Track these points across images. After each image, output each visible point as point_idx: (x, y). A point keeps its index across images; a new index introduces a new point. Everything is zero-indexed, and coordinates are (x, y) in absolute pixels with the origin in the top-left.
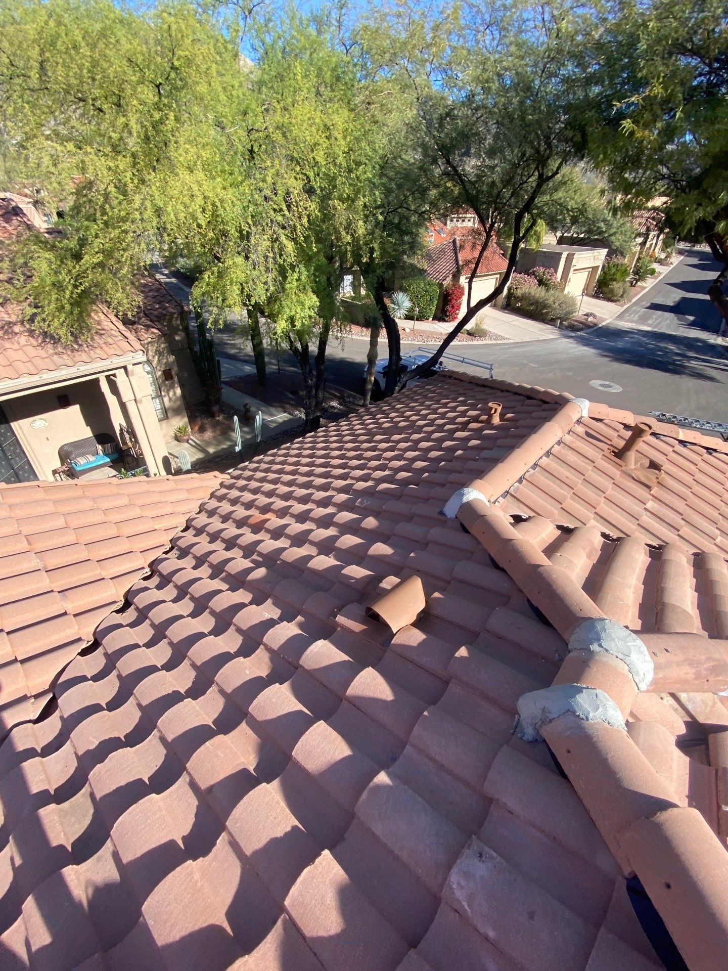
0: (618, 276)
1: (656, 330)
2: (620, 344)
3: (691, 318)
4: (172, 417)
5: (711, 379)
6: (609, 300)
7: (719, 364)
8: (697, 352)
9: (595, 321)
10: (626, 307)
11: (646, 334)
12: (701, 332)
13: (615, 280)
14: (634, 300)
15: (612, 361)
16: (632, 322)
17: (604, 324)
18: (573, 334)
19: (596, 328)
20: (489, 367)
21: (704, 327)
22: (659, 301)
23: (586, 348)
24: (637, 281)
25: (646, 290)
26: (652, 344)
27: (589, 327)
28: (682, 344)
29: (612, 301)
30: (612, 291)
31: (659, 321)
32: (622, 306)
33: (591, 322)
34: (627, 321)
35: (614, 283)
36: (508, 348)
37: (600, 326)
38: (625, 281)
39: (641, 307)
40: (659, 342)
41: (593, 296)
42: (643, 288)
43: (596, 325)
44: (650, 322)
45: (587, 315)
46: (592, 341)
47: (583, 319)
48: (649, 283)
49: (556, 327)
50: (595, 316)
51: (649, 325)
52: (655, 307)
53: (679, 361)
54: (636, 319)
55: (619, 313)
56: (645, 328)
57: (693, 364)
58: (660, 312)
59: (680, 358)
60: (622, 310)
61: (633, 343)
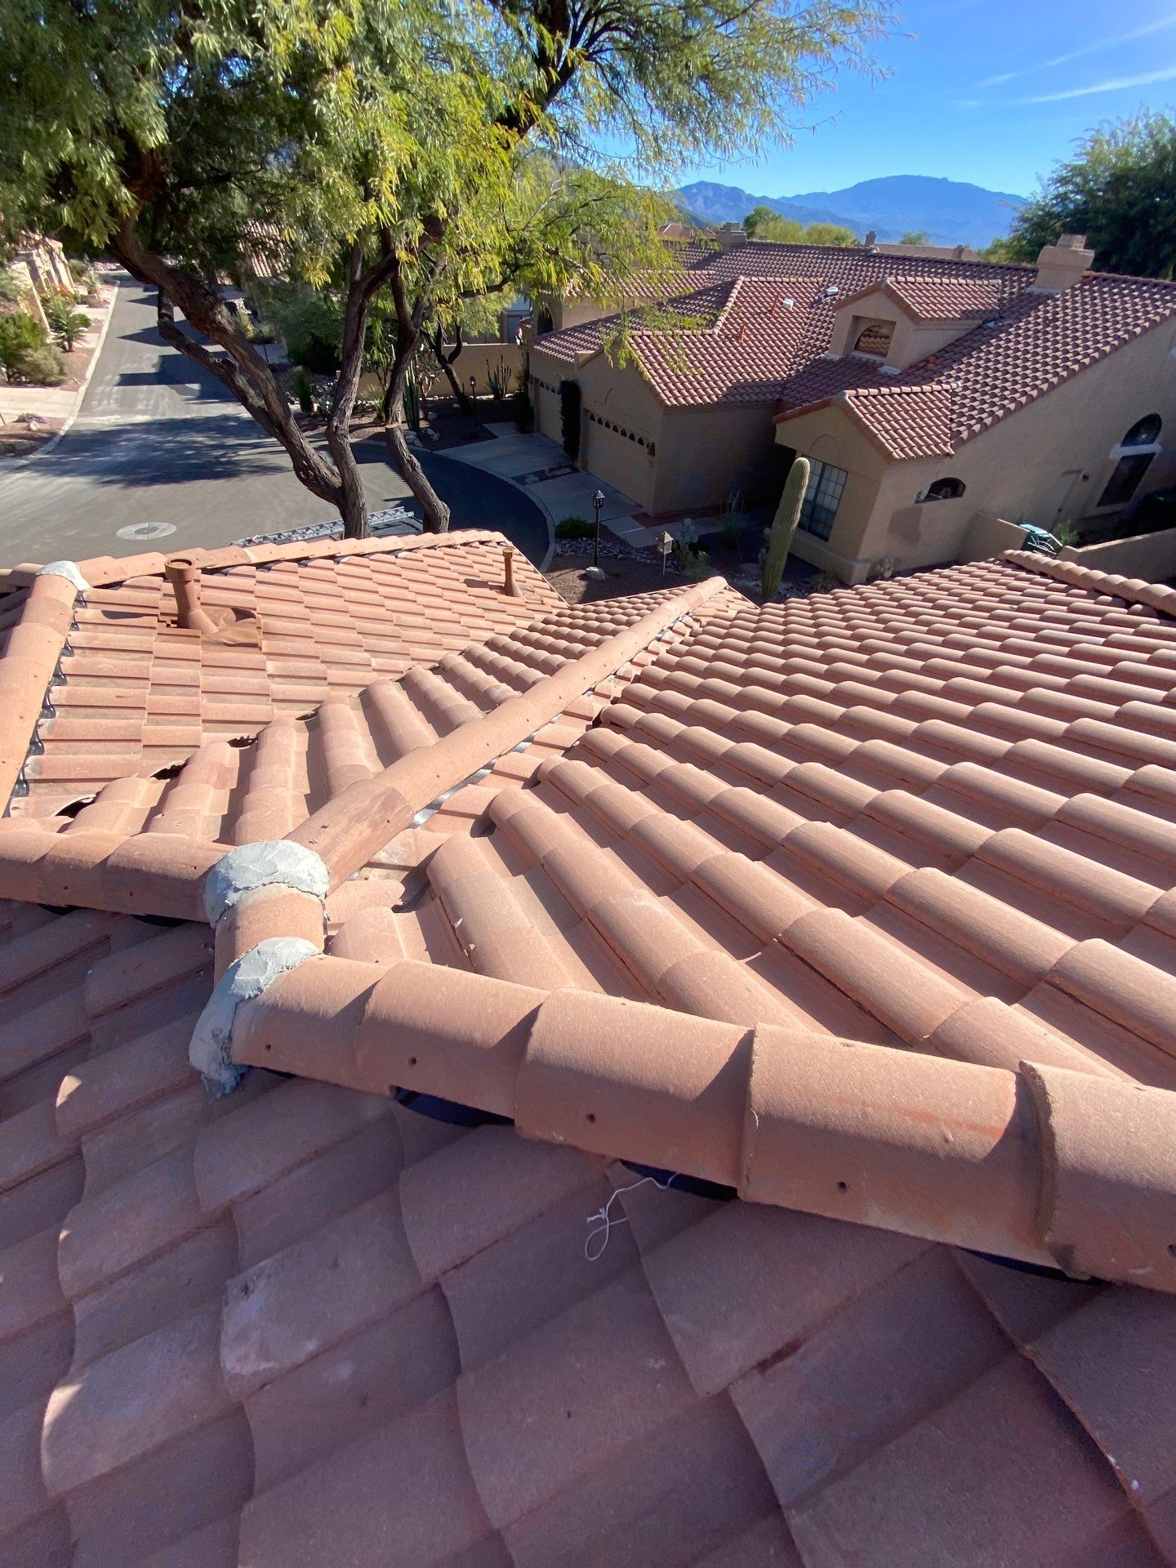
0: (27, 337)
1: (158, 418)
2: (119, 456)
3: (196, 386)
6: (44, 384)
8: (237, 436)
9: (46, 427)
10: (83, 389)
11: (148, 427)
12: (221, 405)
13: (27, 346)
14: (89, 374)
15: (126, 488)
16: (112, 413)
17: (66, 428)
18: (24, 462)
19: (57, 440)
22: (131, 368)
23: (65, 480)
24: (70, 340)
25: (97, 354)
26: (169, 441)
27: (45, 441)
28: (210, 429)
29: (51, 385)
30: (36, 367)
31: (152, 402)
32: (76, 389)
33: (39, 431)
34: (104, 413)
35: (30, 351)
37: (62, 433)
38: (44, 344)
39: (109, 383)
40: (176, 435)
41: (9, 384)
42: (91, 352)
43: (53, 434)
44: (139, 407)
45: (22, 420)
46: (66, 464)
47: (20, 428)
48: (92, 342)
50: (39, 420)
51: (141, 414)
52: (130, 380)
53: (223, 456)
54: (114, 406)
55: (79, 403)
56: (140, 419)
57: (243, 455)
58: (145, 388)
59: (221, 452)
60: (81, 398)
61: (138, 448)
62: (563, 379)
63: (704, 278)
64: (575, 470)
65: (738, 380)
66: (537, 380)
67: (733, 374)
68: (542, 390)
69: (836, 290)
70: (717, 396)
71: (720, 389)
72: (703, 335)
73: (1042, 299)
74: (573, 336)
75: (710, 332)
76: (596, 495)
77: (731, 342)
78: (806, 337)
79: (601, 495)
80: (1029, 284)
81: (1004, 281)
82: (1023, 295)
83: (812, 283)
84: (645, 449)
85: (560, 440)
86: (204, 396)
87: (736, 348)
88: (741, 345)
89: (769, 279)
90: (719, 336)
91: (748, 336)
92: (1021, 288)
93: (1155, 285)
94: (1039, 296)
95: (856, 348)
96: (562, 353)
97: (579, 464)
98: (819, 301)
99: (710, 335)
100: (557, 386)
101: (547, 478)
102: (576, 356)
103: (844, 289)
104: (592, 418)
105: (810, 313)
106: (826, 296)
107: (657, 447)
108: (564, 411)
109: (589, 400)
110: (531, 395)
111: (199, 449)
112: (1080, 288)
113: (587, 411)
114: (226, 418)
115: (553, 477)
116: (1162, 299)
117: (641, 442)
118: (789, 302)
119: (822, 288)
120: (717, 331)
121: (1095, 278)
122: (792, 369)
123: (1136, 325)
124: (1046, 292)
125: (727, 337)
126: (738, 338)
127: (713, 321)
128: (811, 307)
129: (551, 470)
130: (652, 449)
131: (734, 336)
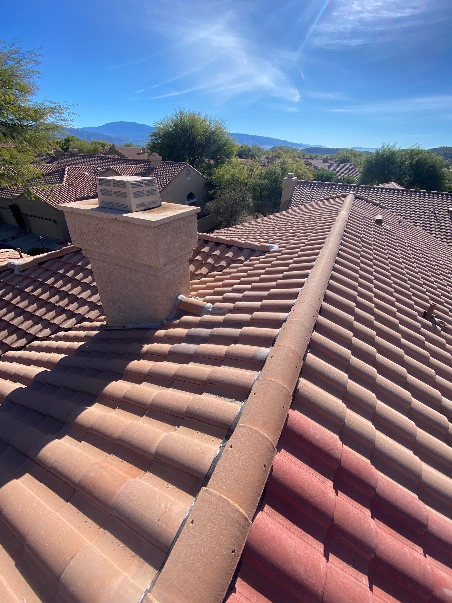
62: (10, 204)
63: (53, 167)
64: (28, 234)
65: (78, 198)
67: (75, 196)
69: (100, 169)
72: (60, 185)
73: (154, 169)
74: (8, 190)
76: (39, 238)
77: (71, 187)
79: (41, 237)
80: (150, 165)
81: (144, 164)
82: (150, 168)
83: (92, 167)
84: (52, 222)
85: (17, 225)
87: (73, 188)
88: (74, 187)
89: (77, 167)
90: (66, 185)
91: (76, 184)
92: (149, 166)
93: (177, 163)
94: (153, 168)
96: (6, 196)
97: (28, 231)
98: (96, 172)
99: (62, 185)
100: (8, 207)
101: (16, 238)
102: (12, 196)
103: (102, 168)
104: (28, 215)
105: (94, 176)
106: (98, 170)
108: (14, 215)
109: (24, 209)
112: (162, 165)
113: (24, 213)
115: (19, 237)
116: (179, 167)
117: (50, 220)
118: (86, 173)
119: (95, 168)
120: (64, 184)
121: (165, 162)
122: (94, 192)
123: (175, 173)
124: (154, 167)
125: (68, 185)
126: (73, 185)
127: (62, 181)
128: (94, 174)
129: (16, 235)
130: (55, 222)
131: (71, 185)
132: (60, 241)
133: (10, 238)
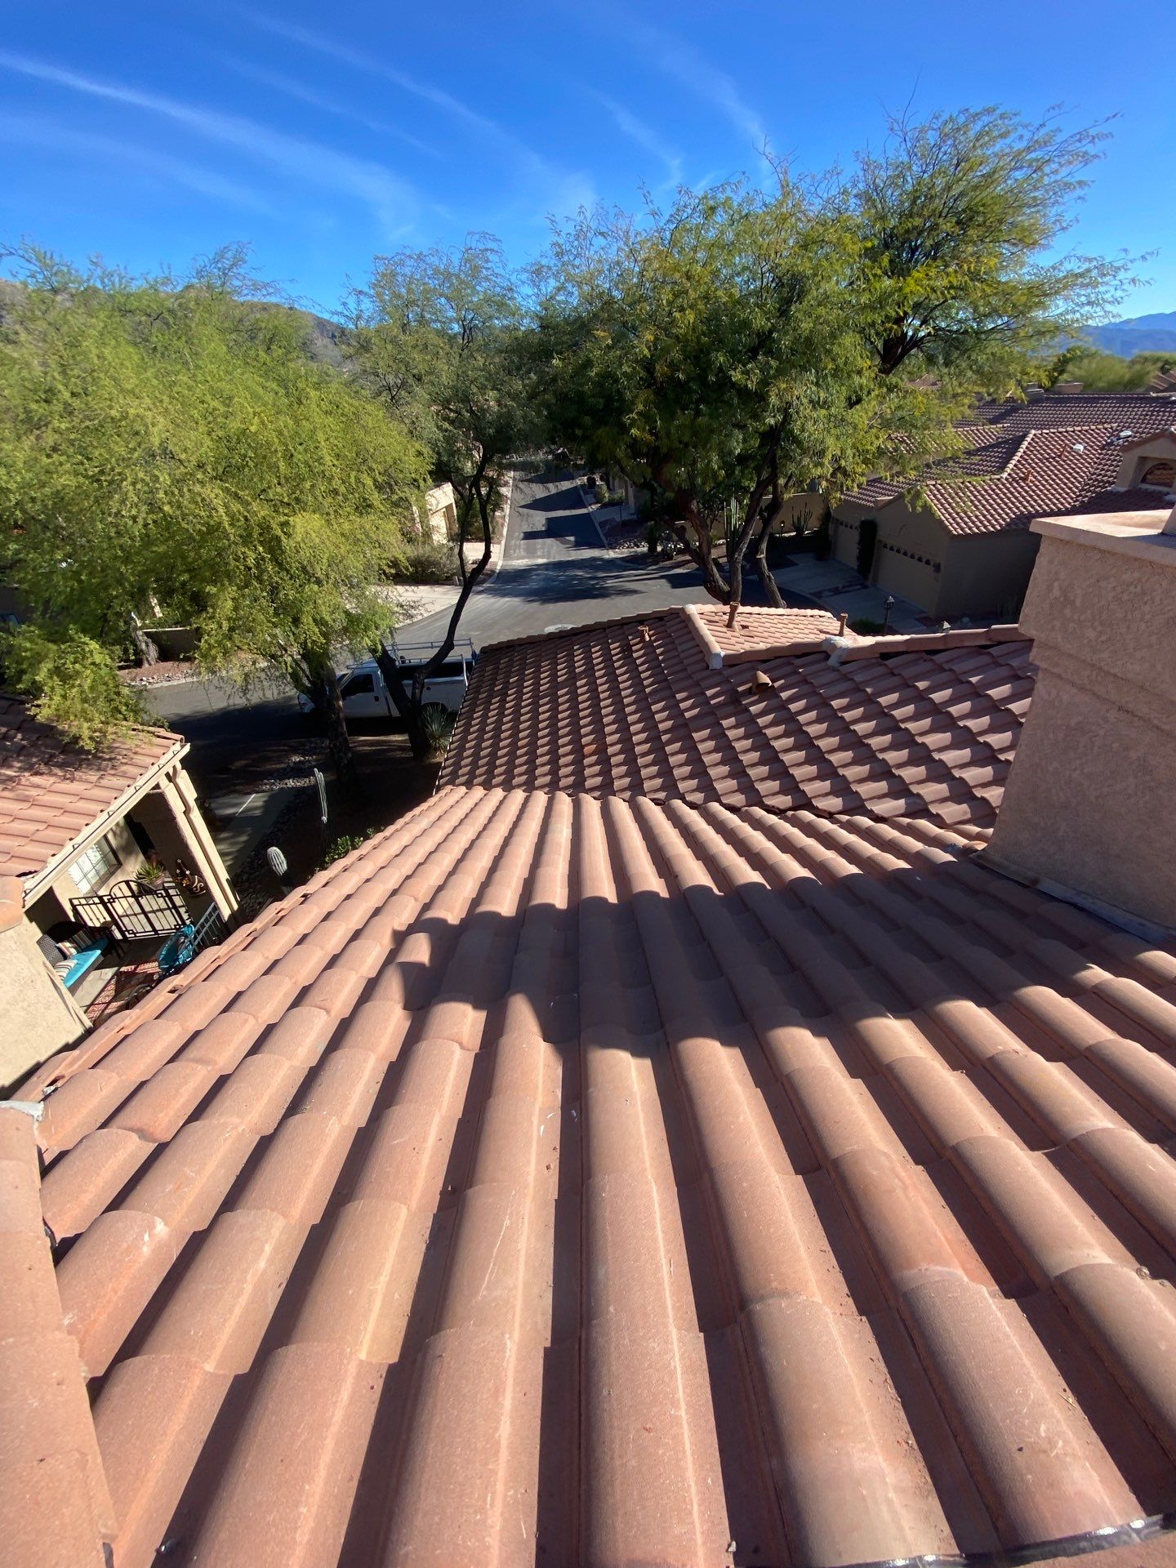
1: (552, 560)
2: (534, 585)
3: (572, 538)
4: (126, 858)
5: (635, 592)
7: (628, 576)
8: (604, 570)
10: (503, 542)
11: (546, 566)
12: (591, 551)
14: (504, 533)
16: (523, 558)
17: (498, 568)
18: (481, 589)
19: (496, 575)
20: (468, 642)
21: (591, 546)
22: (529, 528)
23: (507, 599)
25: (509, 519)
26: (563, 575)
27: (489, 576)
28: (586, 567)
31: (546, 550)
32: (499, 543)
34: (518, 559)
36: (429, 624)
37: (497, 571)
39: (517, 538)
40: (565, 571)
42: (503, 518)
44: (539, 553)
46: (504, 590)
48: (507, 510)
49: (456, 585)
51: (543, 557)
52: (530, 536)
53: (597, 584)
54: (523, 553)
55: (502, 552)
56: (541, 561)
57: (610, 583)
58: (540, 541)
59: (595, 582)
60: (503, 548)
61: (544, 580)
62: (863, 519)
63: (996, 431)
64: (866, 587)
65: (1022, 513)
66: (838, 520)
67: (1018, 508)
68: (841, 528)
69: (1130, 433)
70: (1001, 525)
71: (1004, 520)
72: (992, 480)
74: (873, 486)
75: (998, 477)
76: (887, 600)
77: (1018, 484)
78: (1094, 474)
79: (891, 600)
83: (1106, 429)
84: (930, 568)
85: (854, 564)
86: (578, 545)
87: (1022, 487)
88: (1027, 485)
89: (1060, 430)
90: (1007, 479)
91: (1035, 477)
95: (1144, 480)
96: (863, 499)
97: (869, 583)
98: (1111, 444)
99: (998, 480)
100: (857, 524)
101: (841, 593)
102: (876, 502)
103: (1137, 432)
104: (885, 546)
105: (1100, 454)
106: (1119, 439)
107: (942, 567)
108: (861, 542)
109: (883, 534)
110: (831, 532)
111: (581, 579)
113: (880, 541)
114: (594, 559)
115: (846, 592)
117: (928, 562)
118: (1080, 447)
119: (1115, 433)
120: (1005, 475)
122: (1077, 501)
125: (1014, 479)
126: (1024, 479)
127: (1002, 468)
128: (1102, 449)
129: (844, 587)
130: (937, 568)
131: (1021, 478)
132: (924, 615)
133: (830, 590)
